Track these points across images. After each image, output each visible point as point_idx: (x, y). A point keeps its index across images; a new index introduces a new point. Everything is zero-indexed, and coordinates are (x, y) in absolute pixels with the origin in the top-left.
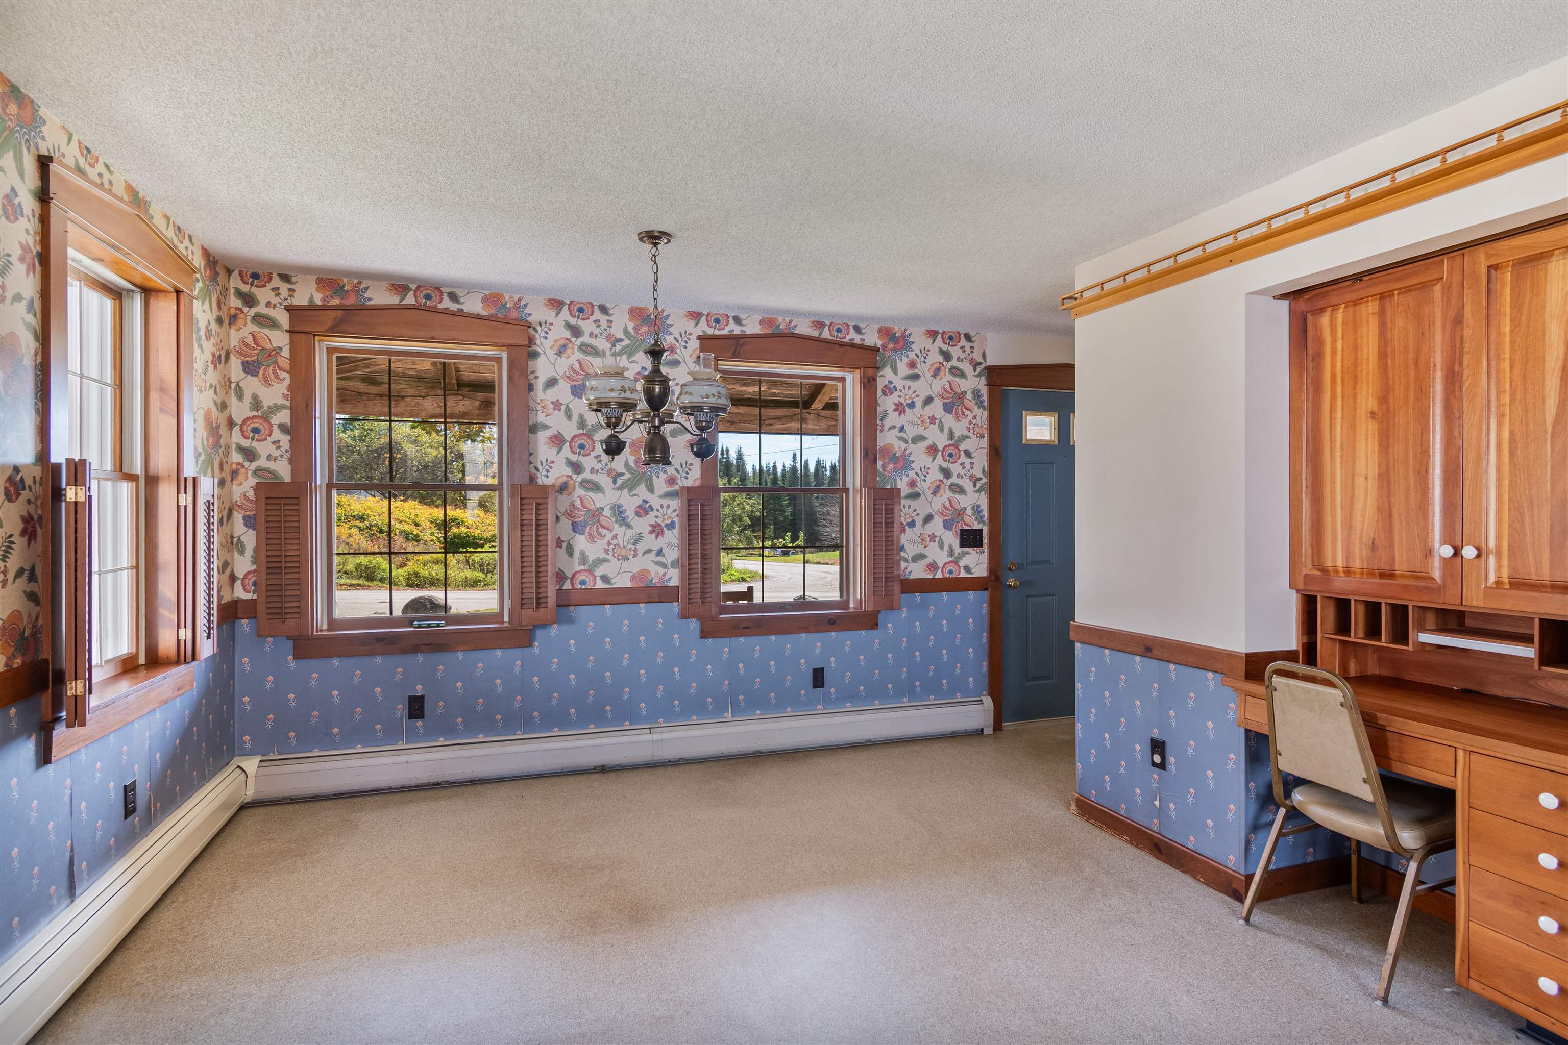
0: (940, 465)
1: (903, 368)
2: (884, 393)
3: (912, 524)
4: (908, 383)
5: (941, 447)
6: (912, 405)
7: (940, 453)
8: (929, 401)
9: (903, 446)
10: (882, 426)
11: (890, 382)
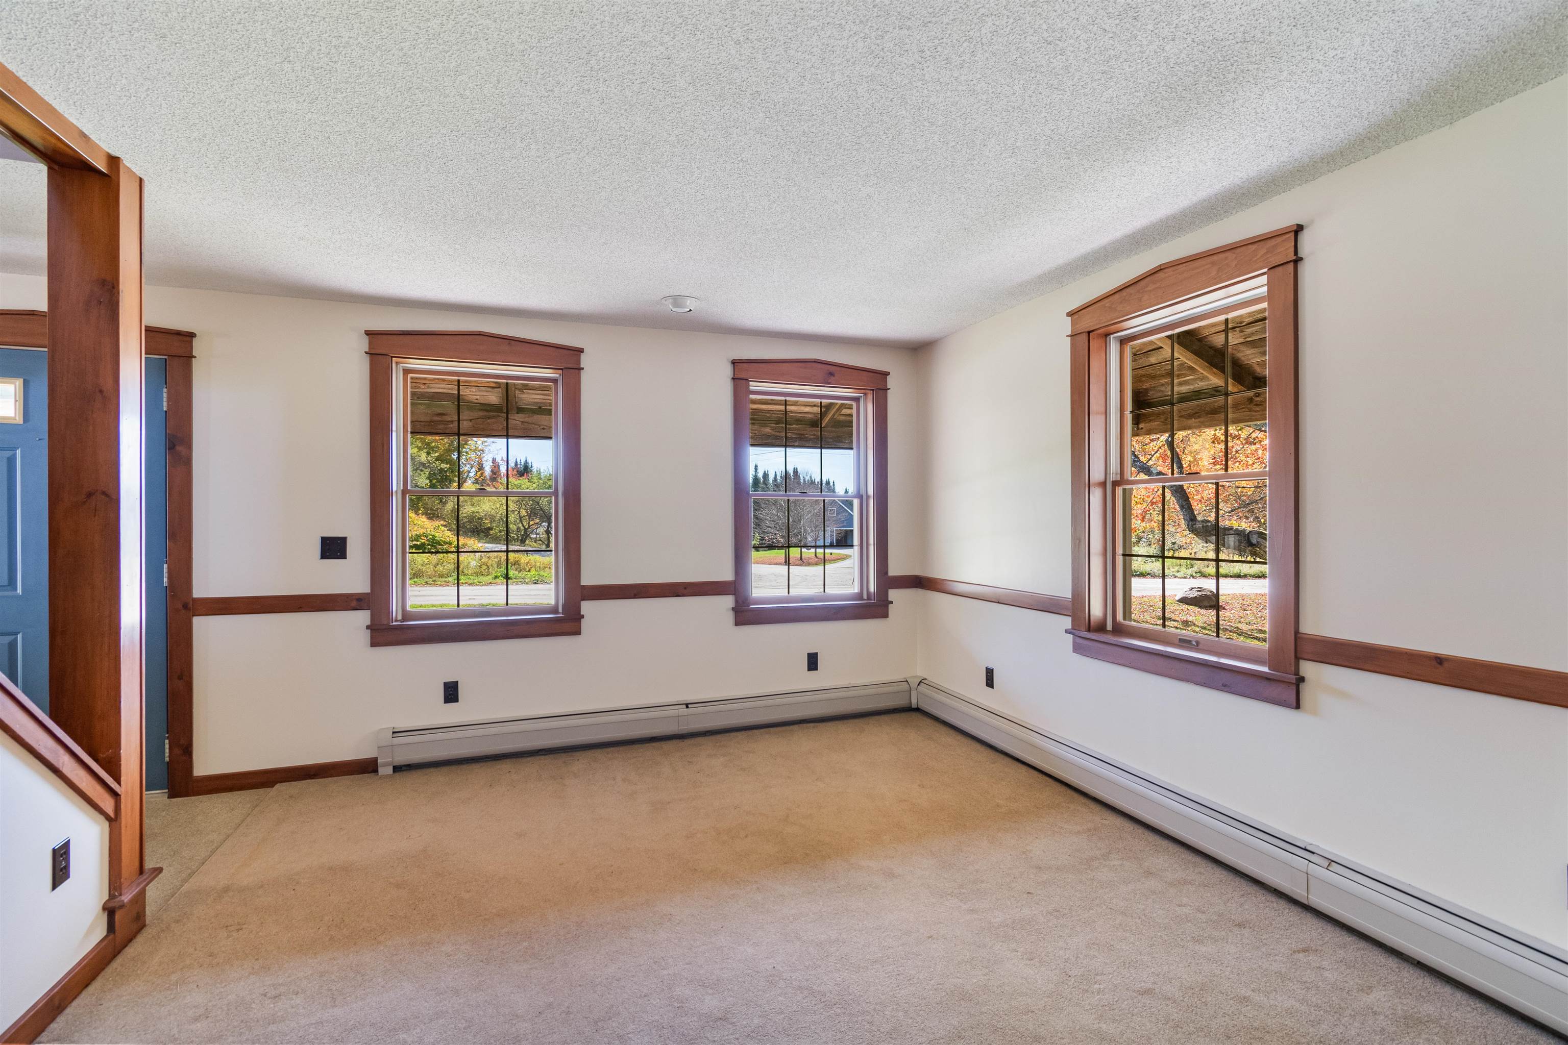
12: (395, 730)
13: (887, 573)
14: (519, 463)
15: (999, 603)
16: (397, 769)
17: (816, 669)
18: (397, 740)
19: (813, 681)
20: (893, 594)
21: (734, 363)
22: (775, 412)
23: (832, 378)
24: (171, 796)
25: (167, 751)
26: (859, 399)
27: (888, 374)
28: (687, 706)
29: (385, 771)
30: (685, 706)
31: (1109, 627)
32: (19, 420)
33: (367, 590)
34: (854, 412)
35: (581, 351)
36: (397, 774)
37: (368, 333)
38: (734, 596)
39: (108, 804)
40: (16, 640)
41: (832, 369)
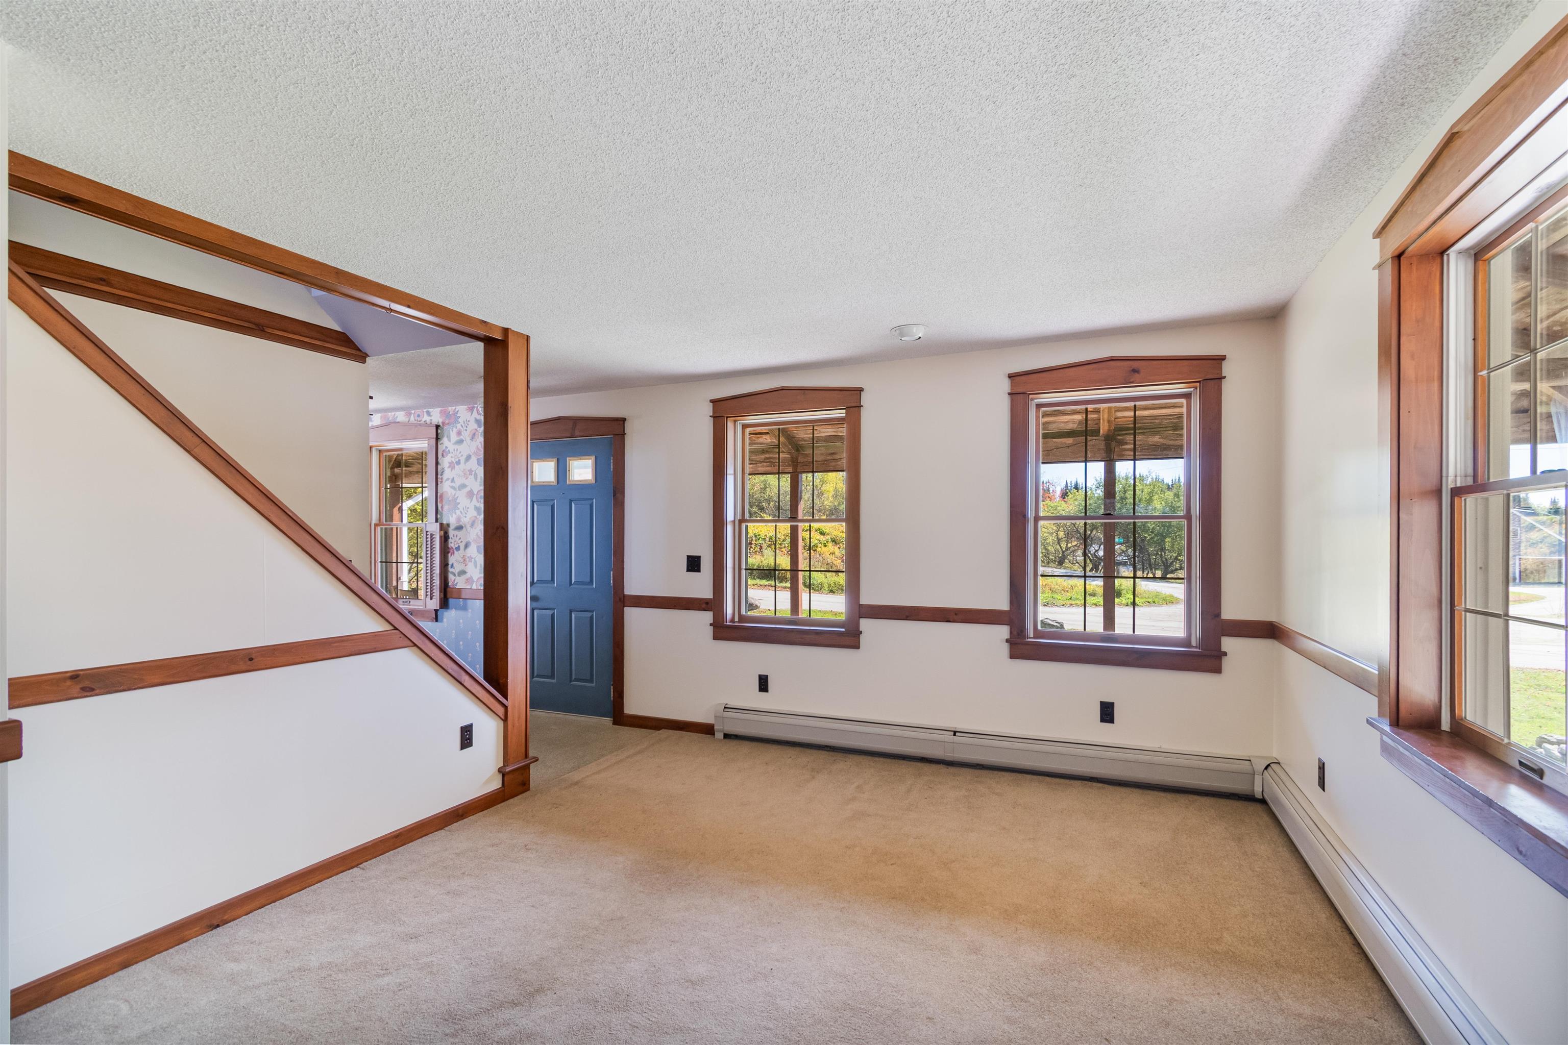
0: (475, 506)
1: (454, 437)
2: (443, 455)
3: (458, 549)
4: (457, 447)
5: (475, 493)
6: (458, 463)
7: (475, 496)
8: (468, 458)
9: (453, 492)
10: (442, 479)
11: (446, 447)
12: (727, 706)
13: (1218, 615)
14: (1069, 485)
15: (1325, 668)
16: (726, 736)
17: (1111, 721)
18: (726, 714)
19: (1105, 734)
20: (1228, 644)
21: (1011, 376)
22: (1166, 417)
23: (1137, 375)
24: (614, 724)
25: (612, 693)
26: (1191, 394)
27: (1222, 358)
28: (955, 733)
29: (719, 736)
30: (953, 733)
31: (1445, 725)
32: (555, 483)
33: (711, 597)
34: (1184, 410)
35: (860, 390)
36: (726, 740)
37: (712, 401)
38: (1009, 626)
39: (500, 710)
40: (554, 613)
41: (1135, 365)
